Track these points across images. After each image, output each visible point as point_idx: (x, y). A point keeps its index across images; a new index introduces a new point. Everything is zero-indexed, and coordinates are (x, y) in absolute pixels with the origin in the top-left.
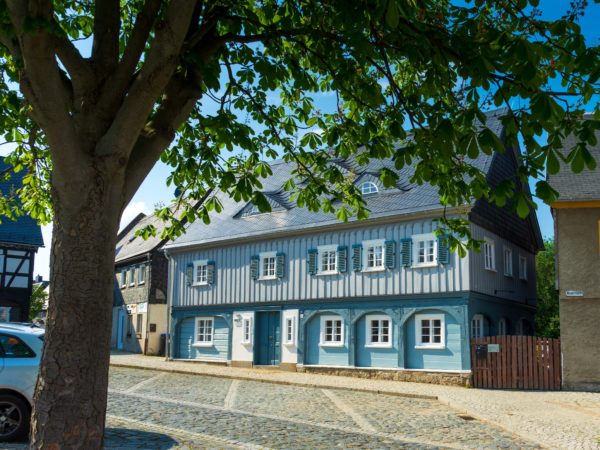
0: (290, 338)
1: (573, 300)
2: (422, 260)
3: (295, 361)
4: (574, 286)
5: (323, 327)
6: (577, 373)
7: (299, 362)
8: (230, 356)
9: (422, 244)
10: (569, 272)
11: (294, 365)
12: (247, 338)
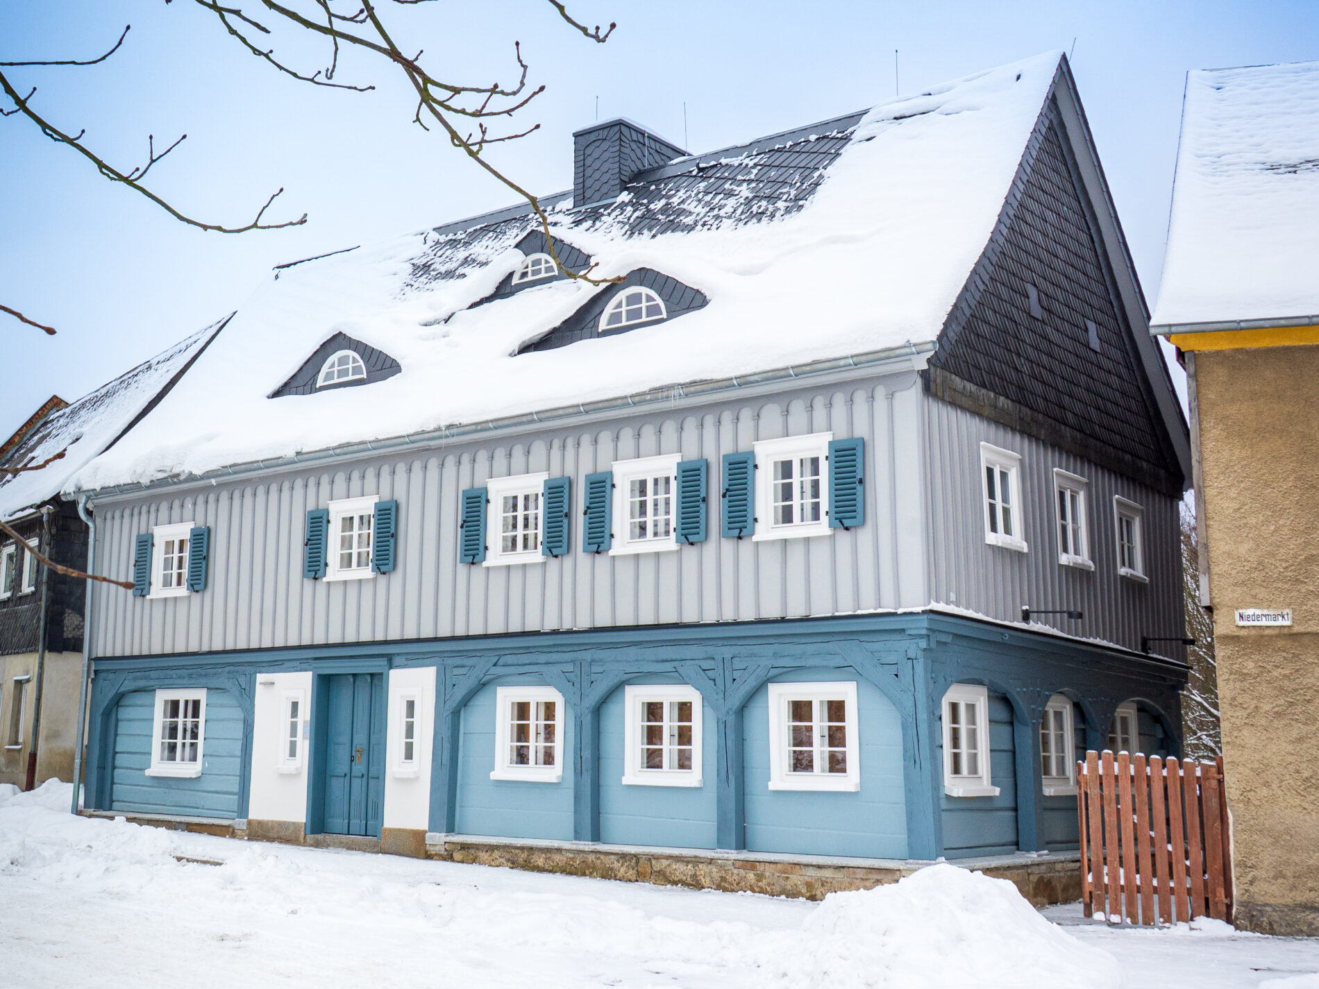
0: (409, 755)
1: (1259, 641)
2: (787, 516)
3: (423, 824)
4: (1262, 593)
5: (505, 722)
6: (1279, 875)
7: (433, 827)
8: (243, 809)
9: (786, 469)
10: (1243, 549)
11: (419, 836)
12: (293, 753)
